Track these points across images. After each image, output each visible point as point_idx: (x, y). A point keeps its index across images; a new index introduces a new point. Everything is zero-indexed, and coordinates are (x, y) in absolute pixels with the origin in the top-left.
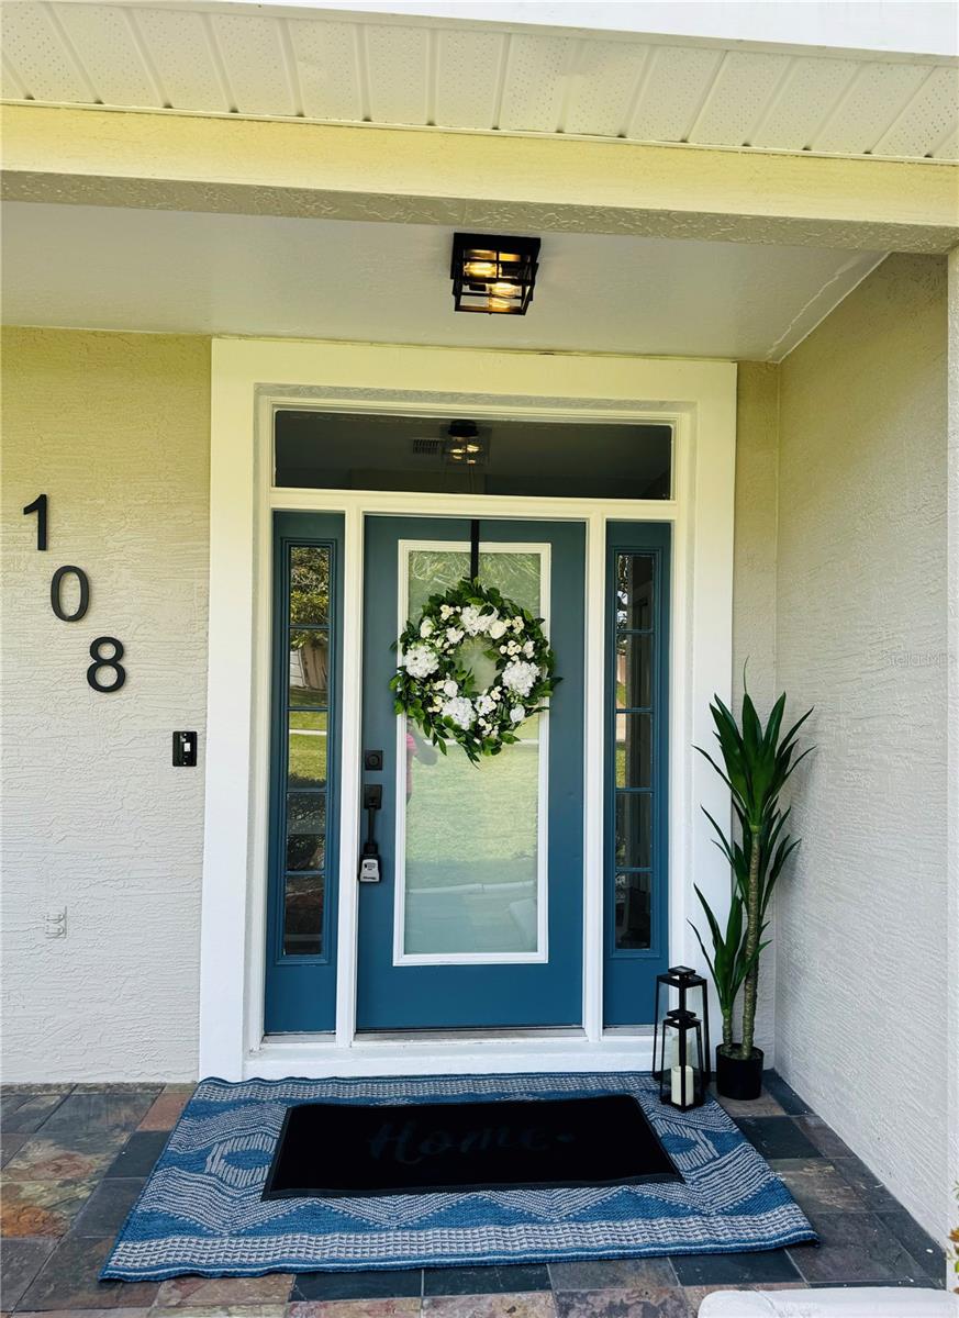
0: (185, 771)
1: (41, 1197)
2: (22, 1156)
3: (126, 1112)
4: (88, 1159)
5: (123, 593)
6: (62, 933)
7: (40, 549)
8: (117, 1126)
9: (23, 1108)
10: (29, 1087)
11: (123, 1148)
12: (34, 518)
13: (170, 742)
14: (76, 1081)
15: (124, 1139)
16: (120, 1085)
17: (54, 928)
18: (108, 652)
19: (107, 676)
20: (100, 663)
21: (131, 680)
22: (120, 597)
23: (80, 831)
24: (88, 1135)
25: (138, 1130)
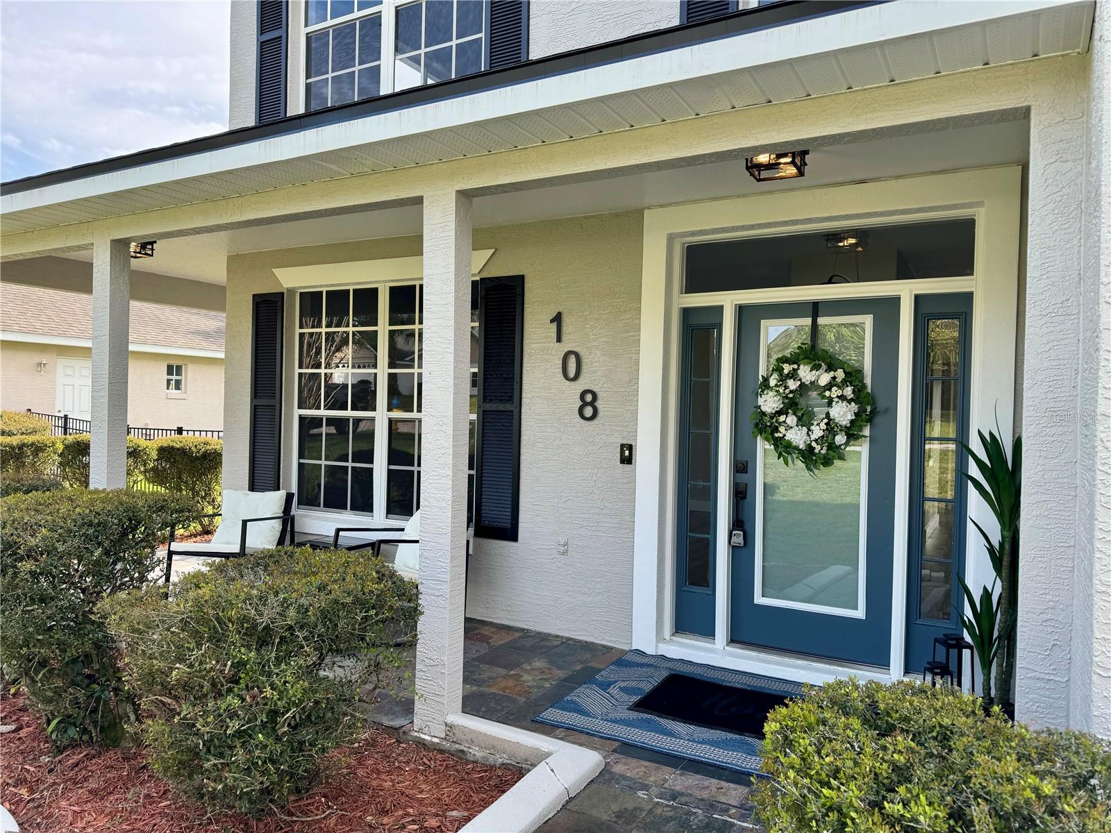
0: (627, 467)
1: (529, 682)
2: (530, 664)
3: (588, 656)
4: (557, 672)
5: (597, 364)
6: (565, 553)
7: (557, 342)
8: (580, 661)
9: (542, 643)
10: (549, 635)
11: (576, 671)
12: (554, 325)
13: (619, 450)
14: (572, 636)
15: (579, 667)
16: (592, 643)
17: (561, 549)
18: (589, 398)
19: (588, 411)
20: (584, 404)
21: (601, 414)
22: (595, 367)
23: (574, 497)
24: (564, 662)
25: (589, 665)
